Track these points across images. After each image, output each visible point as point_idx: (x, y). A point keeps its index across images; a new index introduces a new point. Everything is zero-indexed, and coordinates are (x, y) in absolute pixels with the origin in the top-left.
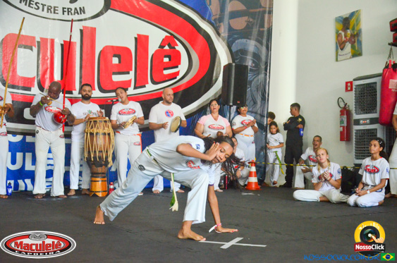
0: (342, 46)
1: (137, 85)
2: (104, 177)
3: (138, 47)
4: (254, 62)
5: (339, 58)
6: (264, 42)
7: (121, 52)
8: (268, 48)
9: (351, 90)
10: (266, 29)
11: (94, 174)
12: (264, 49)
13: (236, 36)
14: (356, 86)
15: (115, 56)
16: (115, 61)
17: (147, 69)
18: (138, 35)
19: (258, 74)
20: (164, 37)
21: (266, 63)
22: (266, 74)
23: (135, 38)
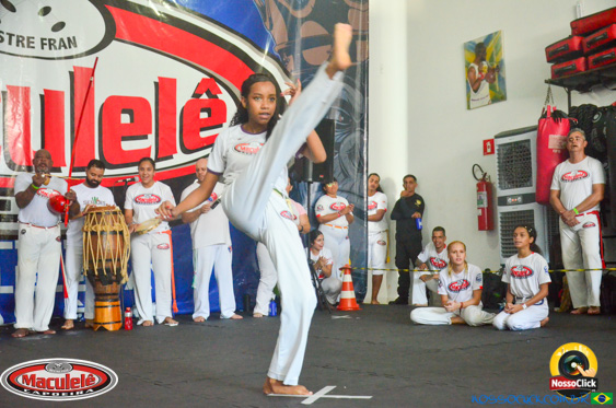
0: (475, 87)
1: (160, 156)
2: (116, 300)
3: (160, 97)
4: (342, 114)
5: (472, 104)
6: (358, 82)
7: (133, 106)
8: (364, 92)
10: (359, 63)
11: (99, 296)
12: (357, 94)
14: (500, 146)
15: (124, 111)
16: (125, 119)
17: (175, 130)
18: (160, 78)
19: (350, 132)
20: (199, 81)
21: (362, 115)
22: (362, 133)
23: (156, 84)
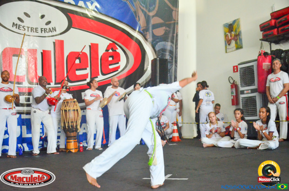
0: (229, 43)
1: (92, 77)
2: (76, 139)
3: (92, 51)
5: (228, 51)
7: (81, 56)
9: (237, 71)
13: (158, 40)
14: (240, 68)
16: (77, 61)
17: (98, 65)
18: (91, 44)
20: (108, 44)
23: (90, 46)
